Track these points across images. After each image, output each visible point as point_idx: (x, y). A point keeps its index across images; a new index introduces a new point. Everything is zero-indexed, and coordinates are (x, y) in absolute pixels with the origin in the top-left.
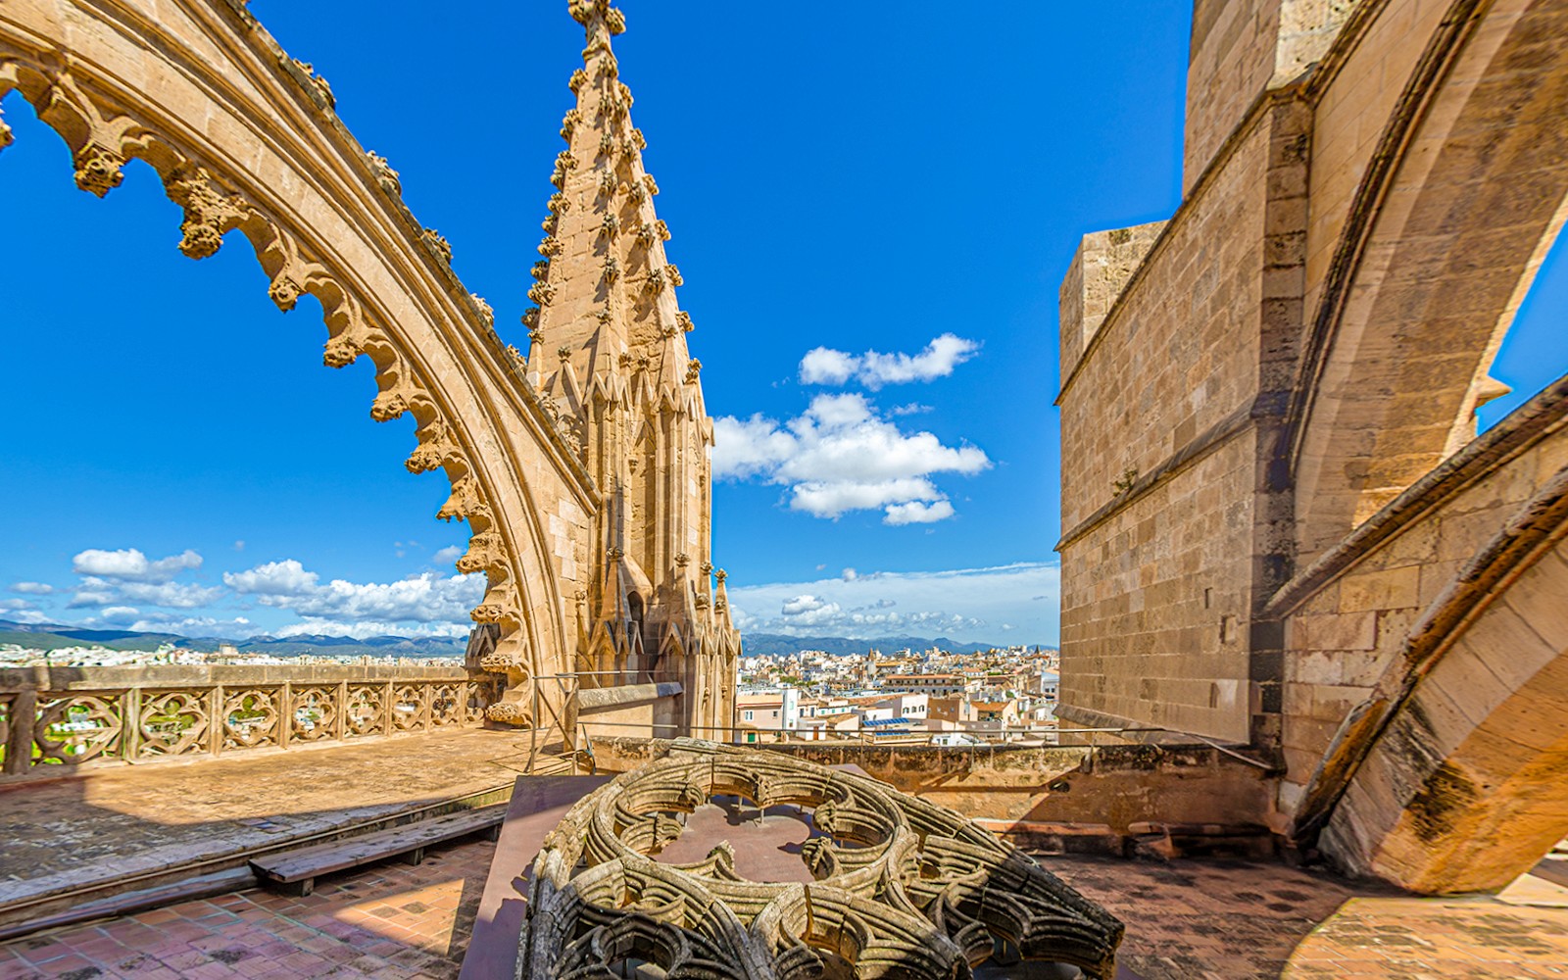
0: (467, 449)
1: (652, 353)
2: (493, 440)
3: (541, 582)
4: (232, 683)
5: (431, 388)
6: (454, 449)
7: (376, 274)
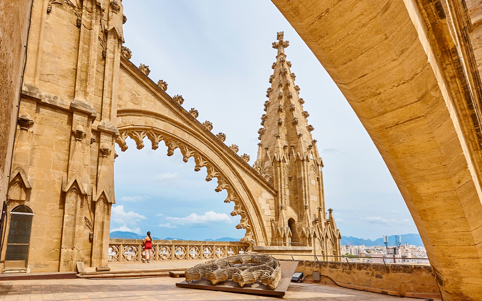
0: (231, 184)
1: (295, 143)
2: (238, 181)
3: (256, 217)
4: (176, 244)
5: (220, 171)
6: (227, 185)
7: (205, 150)
